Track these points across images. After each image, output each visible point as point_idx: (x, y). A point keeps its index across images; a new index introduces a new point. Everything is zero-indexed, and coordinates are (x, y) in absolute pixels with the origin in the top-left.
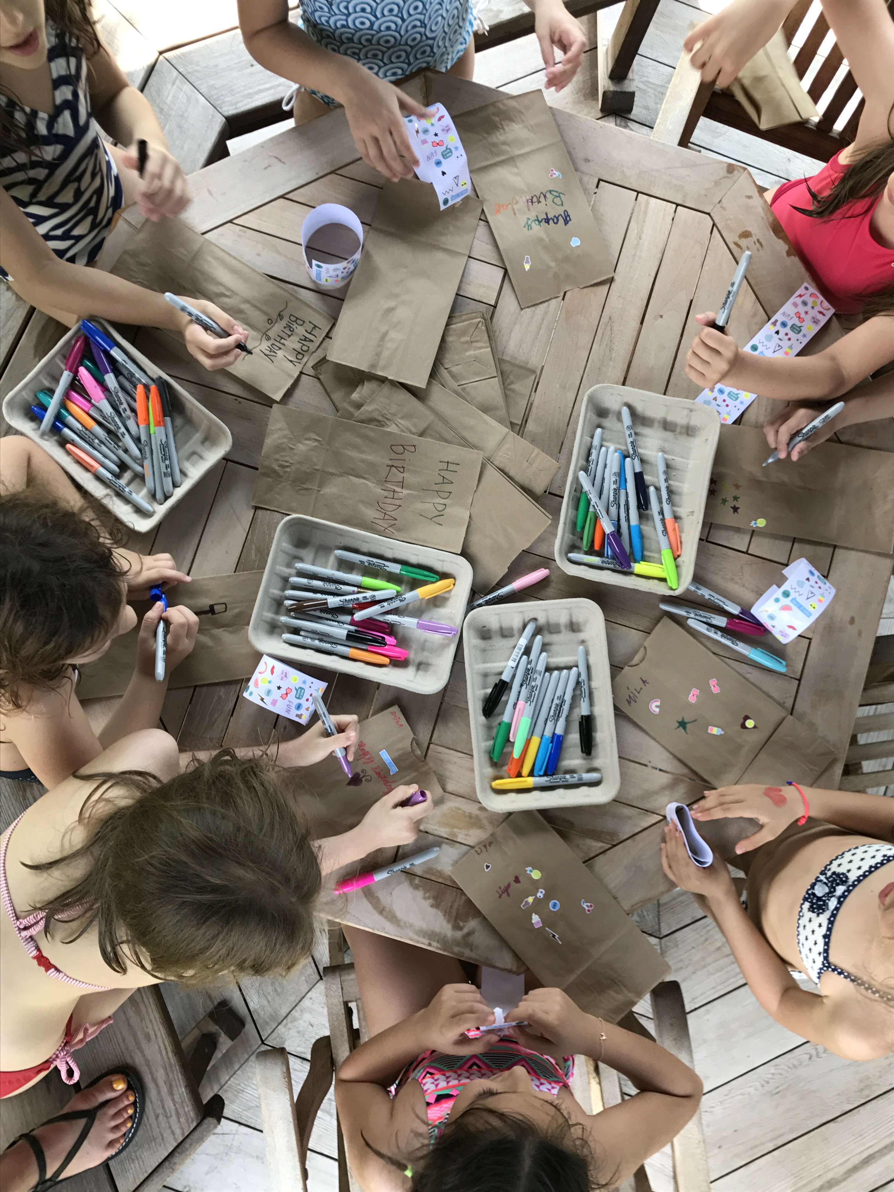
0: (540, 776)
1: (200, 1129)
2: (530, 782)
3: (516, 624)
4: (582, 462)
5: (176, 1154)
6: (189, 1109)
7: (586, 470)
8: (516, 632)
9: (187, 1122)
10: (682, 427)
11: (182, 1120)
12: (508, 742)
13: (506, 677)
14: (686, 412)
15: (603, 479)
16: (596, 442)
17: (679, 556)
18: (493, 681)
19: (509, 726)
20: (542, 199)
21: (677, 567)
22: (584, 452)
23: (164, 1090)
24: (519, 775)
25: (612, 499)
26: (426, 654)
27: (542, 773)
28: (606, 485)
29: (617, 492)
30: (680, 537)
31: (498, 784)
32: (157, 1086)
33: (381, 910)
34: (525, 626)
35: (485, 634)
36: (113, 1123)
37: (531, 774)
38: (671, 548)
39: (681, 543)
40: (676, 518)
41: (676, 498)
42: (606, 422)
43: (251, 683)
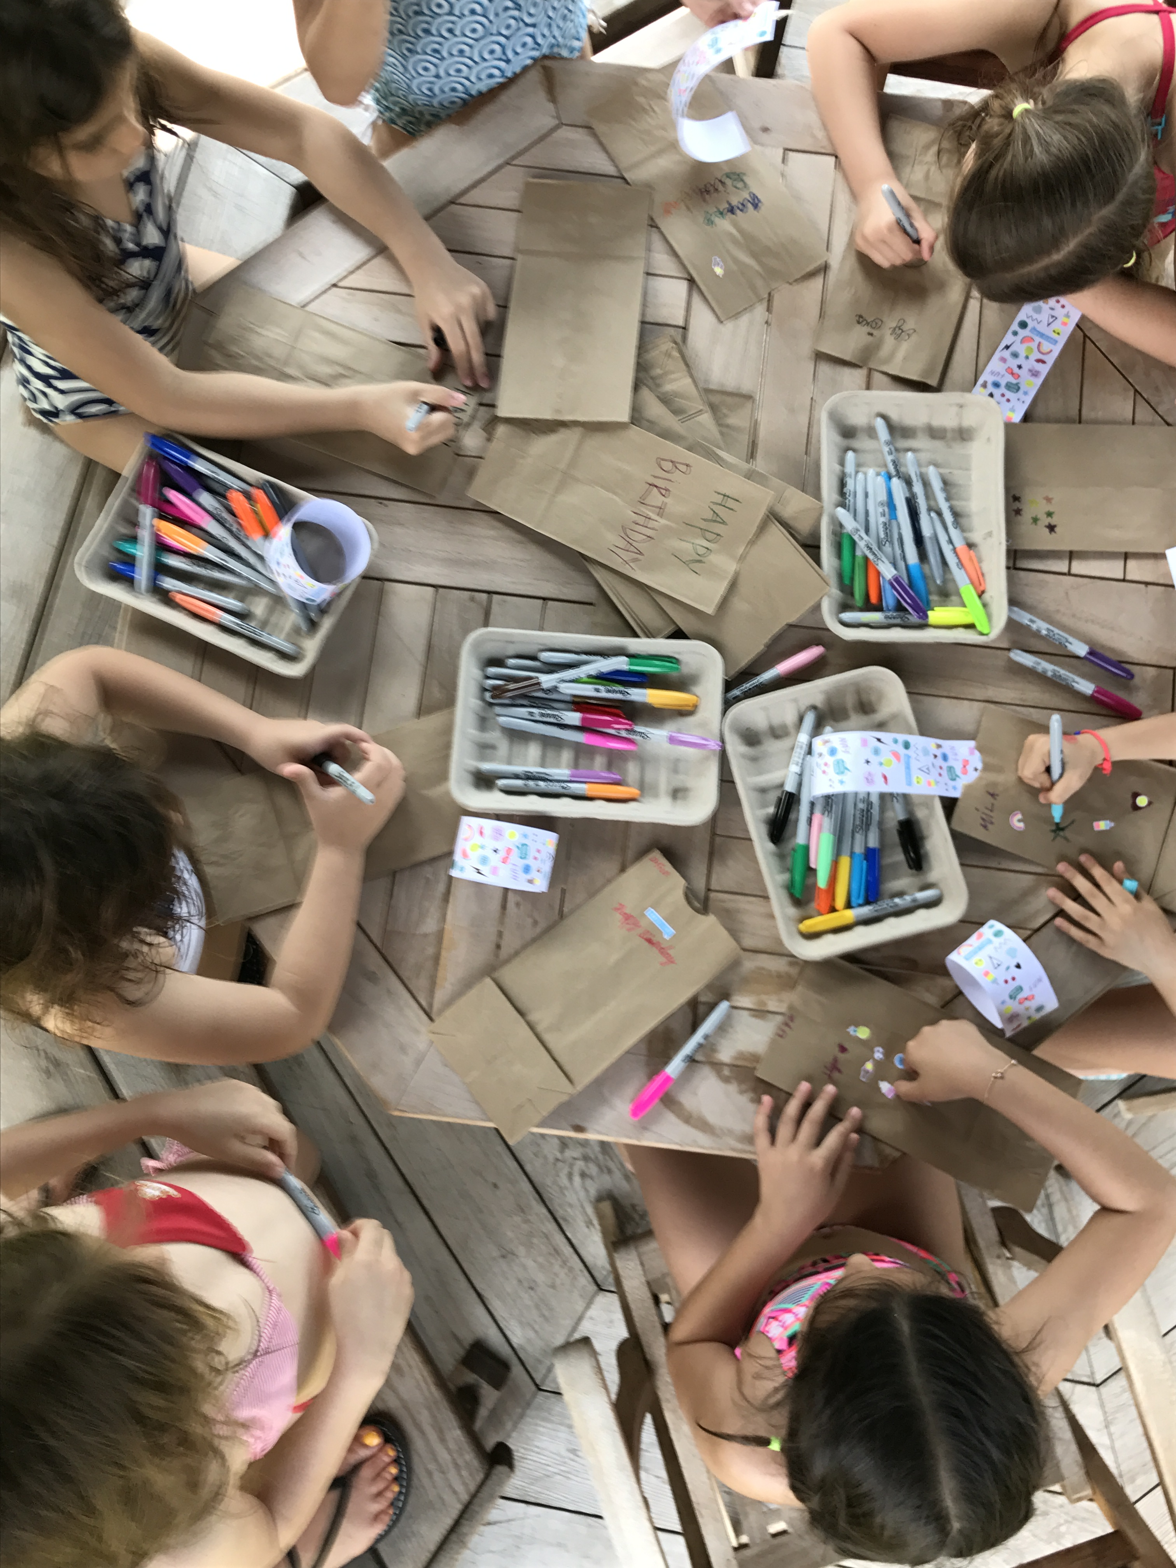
0: (860, 905)
1: (489, 1483)
2: (849, 915)
3: (790, 718)
4: (836, 497)
5: (463, 1521)
6: (469, 1456)
7: (843, 505)
8: (792, 730)
9: (471, 1474)
10: (953, 430)
11: (464, 1473)
12: (811, 872)
13: (790, 787)
14: (955, 409)
15: (867, 513)
16: (850, 468)
17: (983, 592)
18: (773, 796)
19: (807, 848)
20: (720, 188)
21: (985, 605)
22: (835, 483)
23: (432, 1436)
24: (833, 910)
25: (882, 535)
26: (681, 777)
27: (861, 901)
28: (872, 519)
29: (887, 527)
30: (980, 568)
31: (809, 925)
32: (422, 1432)
33: (688, 1119)
34: (801, 719)
35: (751, 738)
36: (374, 1489)
37: (849, 905)
38: (972, 583)
39: (983, 575)
40: (971, 546)
41: (963, 521)
42: (856, 444)
43: (458, 857)
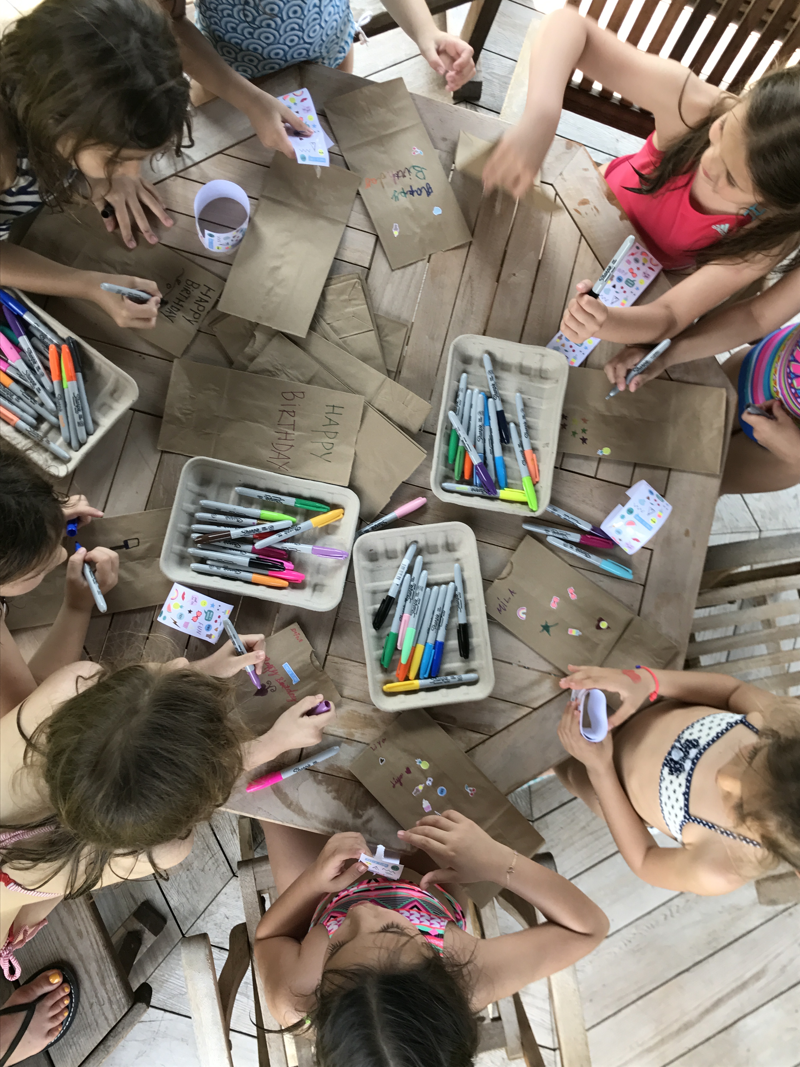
0: (425, 678)
1: (131, 1013)
2: (417, 684)
3: (400, 547)
4: (451, 403)
5: (110, 1038)
6: (120, 996)
7: (455, 410)
8: (399, 554)
9: (119, 1007)
10: (536, 370)
11: (115, 1007)
12: (396, 651)
13: (392, 593)
14: (538, 357)
15: (470, 417)
16: (462, 385)
17: (537, 482)
18: (381, 597)
19: (397, 636)
20: (407, 174)
21: (536, 491)
22: (452, 394)
23: (97, 981)
24: (407, 679)
25: (478, 434)
26: (321, 576)
27: (426, 676)
28: (472, 423)
29: (482, 428)
30: (538, 466)
31: (388, 687)
32: (90, 977)
33: (289, 804)
34: (407, 548)
35: (372, 556)
36: (51, 1014)
37: (417, 677)
38: (531, 475)
39: (539, 470)
40: (534, 449)
41: (533, 432)
42: (471, 368)
43: (164, 609)
